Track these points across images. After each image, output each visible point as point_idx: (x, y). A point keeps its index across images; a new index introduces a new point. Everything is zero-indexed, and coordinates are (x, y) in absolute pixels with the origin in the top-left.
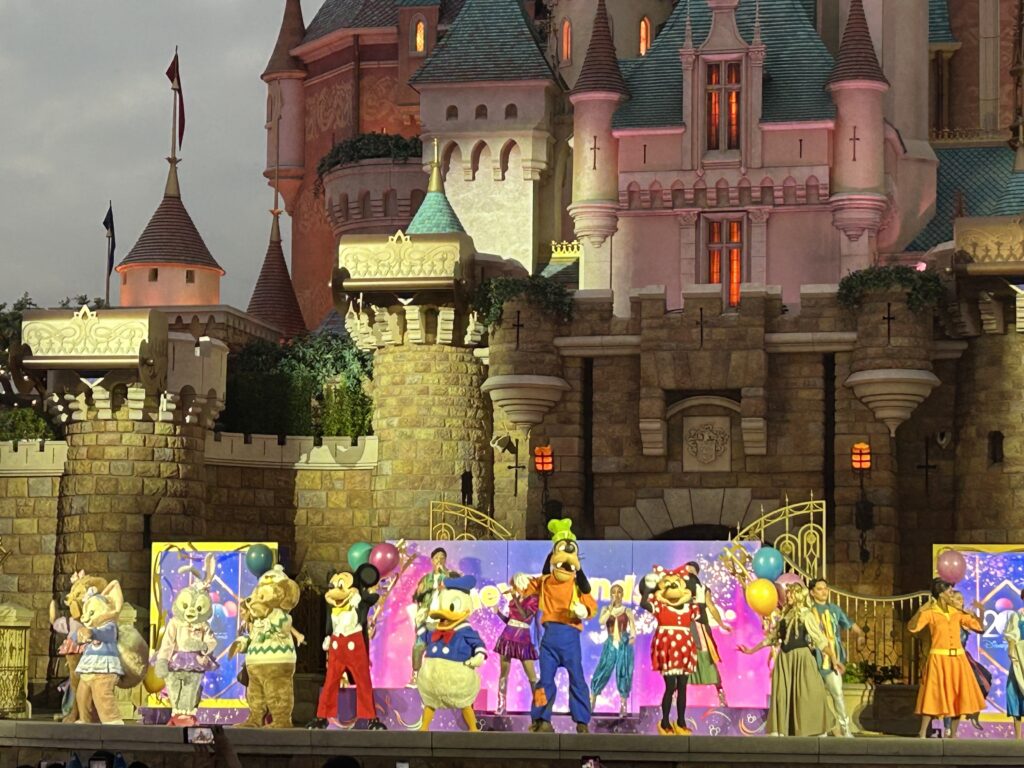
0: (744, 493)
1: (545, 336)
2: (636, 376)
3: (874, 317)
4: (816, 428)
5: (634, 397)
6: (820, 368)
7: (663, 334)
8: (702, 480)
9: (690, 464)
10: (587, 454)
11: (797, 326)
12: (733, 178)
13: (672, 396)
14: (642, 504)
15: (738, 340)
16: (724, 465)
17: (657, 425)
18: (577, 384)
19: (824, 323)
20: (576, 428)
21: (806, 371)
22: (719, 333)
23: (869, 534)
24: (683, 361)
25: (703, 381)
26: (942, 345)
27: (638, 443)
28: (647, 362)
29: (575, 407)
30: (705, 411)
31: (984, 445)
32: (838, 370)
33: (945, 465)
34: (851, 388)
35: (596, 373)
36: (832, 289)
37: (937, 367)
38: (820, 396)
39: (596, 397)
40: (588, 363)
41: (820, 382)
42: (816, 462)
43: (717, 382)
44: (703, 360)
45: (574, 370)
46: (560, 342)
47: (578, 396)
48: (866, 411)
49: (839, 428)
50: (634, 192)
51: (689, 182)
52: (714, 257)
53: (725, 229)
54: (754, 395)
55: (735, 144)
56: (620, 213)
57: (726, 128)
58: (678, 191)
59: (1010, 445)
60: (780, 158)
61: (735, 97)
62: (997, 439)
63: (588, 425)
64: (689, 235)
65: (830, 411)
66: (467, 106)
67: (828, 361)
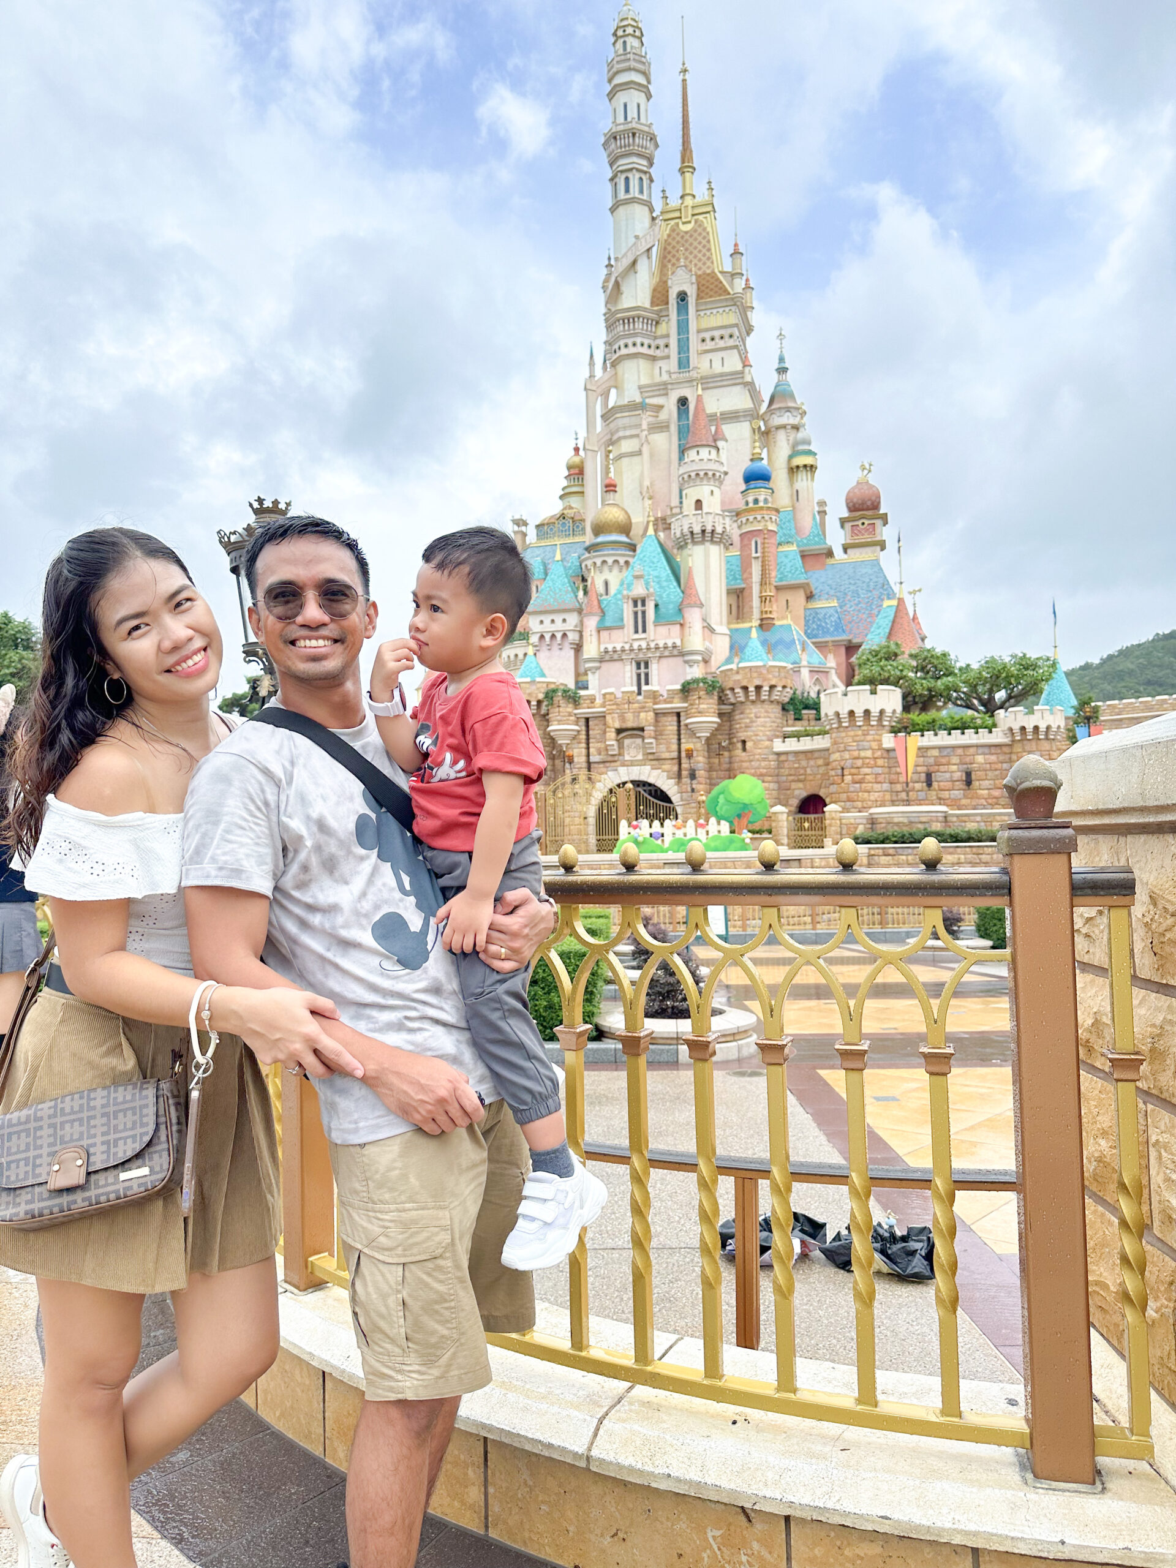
0: (648, 768)
1: (569, 710)
2: (605, 724)
3: (694, 697)
4: (675, 741)
5: (605, 732)
6: (675, 718)
7: (614, 707)
8: (632, 763)
9: (627, 758)
10: (588, 755)
11: (666, 702)
12: (644, 645)
13: (619, 731)
14: (610, 773)
15: (643, 708)
16: (640, 757)
17: (614, 743)
18: (584, 728)
19: (676, 700)
20: (584, 745)
21: (670, 719)
22: (636, 705)
23: (694, 782)
24: (622, 718)
25: (630, 725)
26: (723, 707)
27: (607, 749)
28: (609, 718)
29: (583, 737)
30: (632, 736)
31: (740, 745)
32: (682, 718)
33: (726, 754)
34: (686, 725)
35: (591, 723)
36: (679, 687)
37: (721, 715)
38: (675, 728)
39: (591, 732)
40: (585, 719)
41: (675, 723)
42: (675, 755)
43: (635, 725)
44: (630, 717)
45: (582, 722)
46: (576, 711)
47: (584, 733)
48: (693, 734)
49: (683, 741)
50: (606, 652)
51: (627, 647)
52: (639, 675)
53: (642, 664)
54: (650, 730)
55: (644, 631)
56: (601, 660)
57: (640, 625)
58: (623, 651)
59: (749, 745)
60: (662, 636)
61: (644, 613)
62: (744, 742)
63: (588, 744)
64: (628, 668)
65: (679, 735)
66: (547, 619)
67: (678, 715)
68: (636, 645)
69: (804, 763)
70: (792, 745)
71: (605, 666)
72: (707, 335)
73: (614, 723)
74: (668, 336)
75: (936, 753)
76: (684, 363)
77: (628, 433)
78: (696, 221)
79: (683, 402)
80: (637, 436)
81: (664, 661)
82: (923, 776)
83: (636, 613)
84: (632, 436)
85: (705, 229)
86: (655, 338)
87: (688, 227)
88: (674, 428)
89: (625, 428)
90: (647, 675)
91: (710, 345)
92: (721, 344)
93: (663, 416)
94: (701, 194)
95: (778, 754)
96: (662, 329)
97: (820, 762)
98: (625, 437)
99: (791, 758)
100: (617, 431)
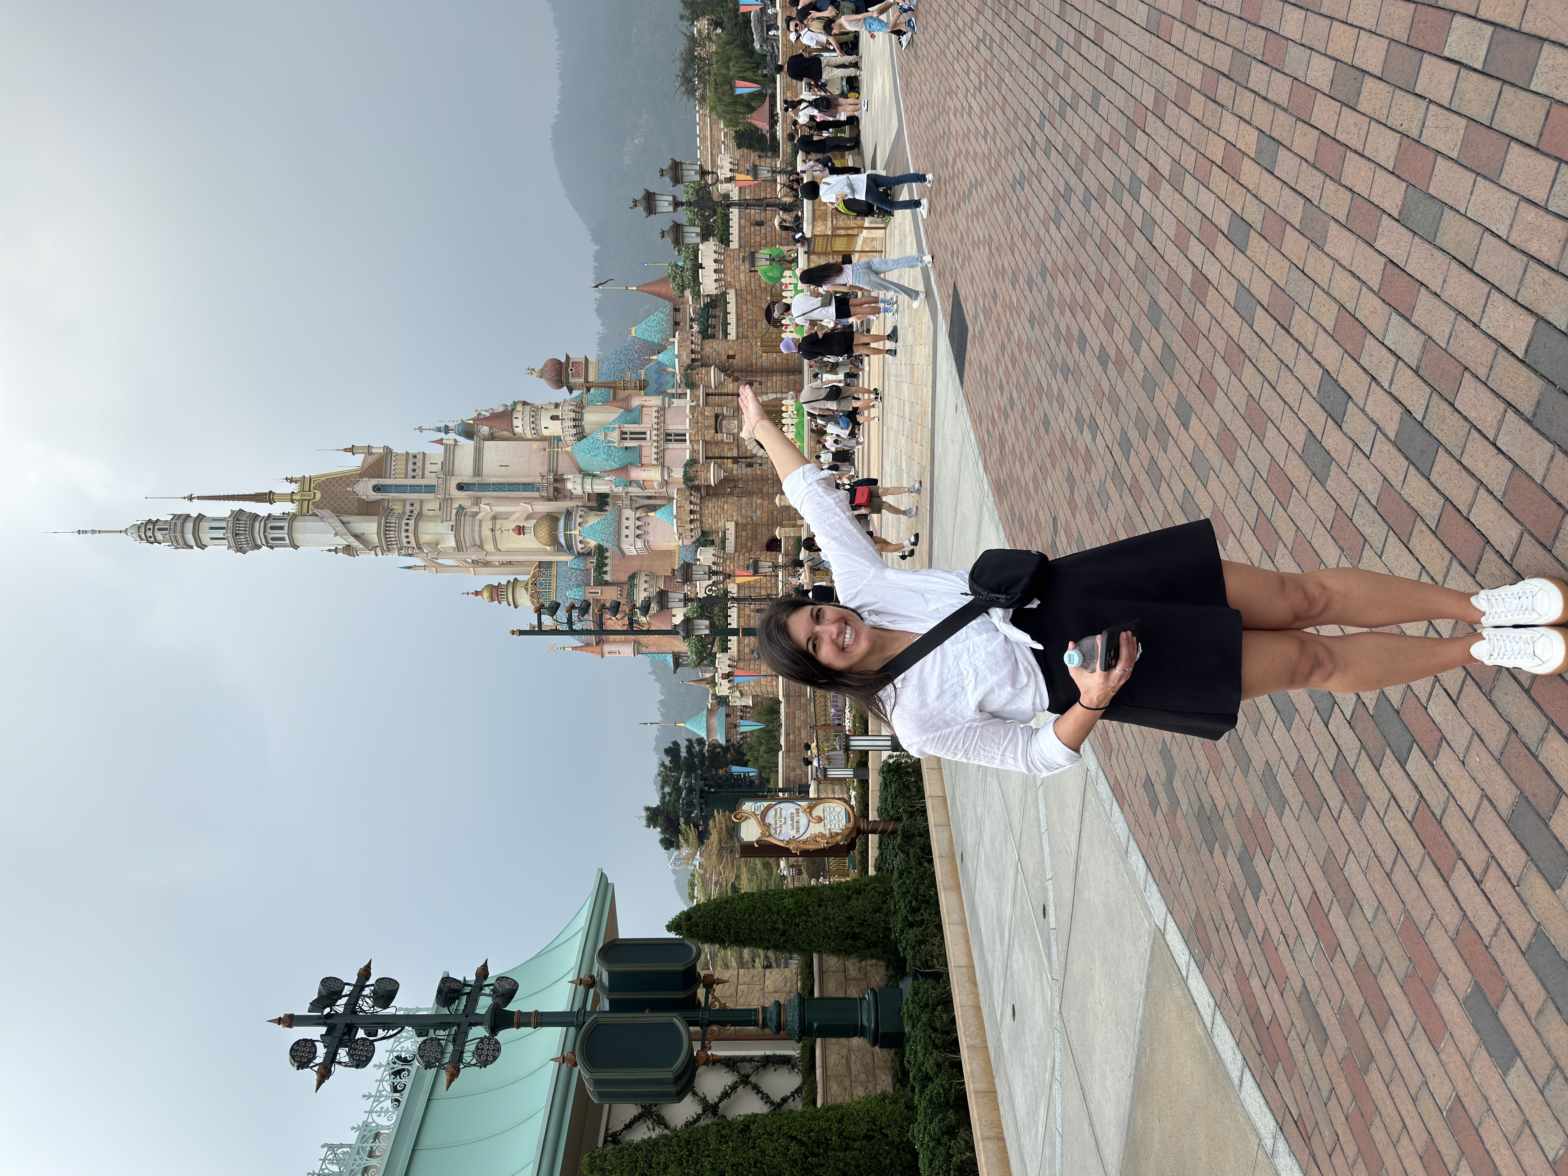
2: (711, 443)
5: (717, 443)
6: (709, 395)
9: (736, 431)
11: (698, 401)
12: (655, 432)
13: (716, 432)
15: (702, 415)
16: (736, 422)
18: (713, 460)
19: (698, 395)
25: (713, 422)
27: (729, 443)
28: (707, 438)
29: (719, 461)
32: (710, 391)
34: (715, 389)
35: (710, 454)
36: (689, 392)
39: (716, 455)
40: (707, 458)
43: (713, 419)
44: (707, 423)
46: (701, 465)
47: (716, 460)
48: (721, 385)
50: (657, 459)
51: (655, 444)
52: (676, 440)
53: (669, 437)
54: (717, 410)
55: (645, 433)
56: (663, 466)
57: (640, 436)
58: (657, 447)
59: (731, 353)
60: (649, 422)
61: (632, 433)
62: (729, 357)
63: (724, 458)
64: (670, 445)
65: (721, 395)
66: (625, 532)
67: (707, 395)
68: (655, 438)
69: (745, 321)
70: (732, 329)
71: (666, 464)
72: (411, 474)
73: (710, 434)
74: (404, 501)
75: (743, 221)
76: (430, 489)
77: (477, 529)
78: (315, 488)
79: (461, 487)
80: (480, 521)
81: (668, 421)
82: (757, 228)
83: (631, 439)
84: (480, 526)
85: (323, 482)
86: (404, 512)
87: (318, 496)
88: (480, 494)
89: (473, 531)
90: (676, 435)
91: (419, 472)
92: (419, 464)
93: (467, 504)
94: (294, 487)
95: (738, 337)
96: (398, 508)
97: (744, 308)
98: (480, 531)
99: (741, 330)
100: (473, 538)
